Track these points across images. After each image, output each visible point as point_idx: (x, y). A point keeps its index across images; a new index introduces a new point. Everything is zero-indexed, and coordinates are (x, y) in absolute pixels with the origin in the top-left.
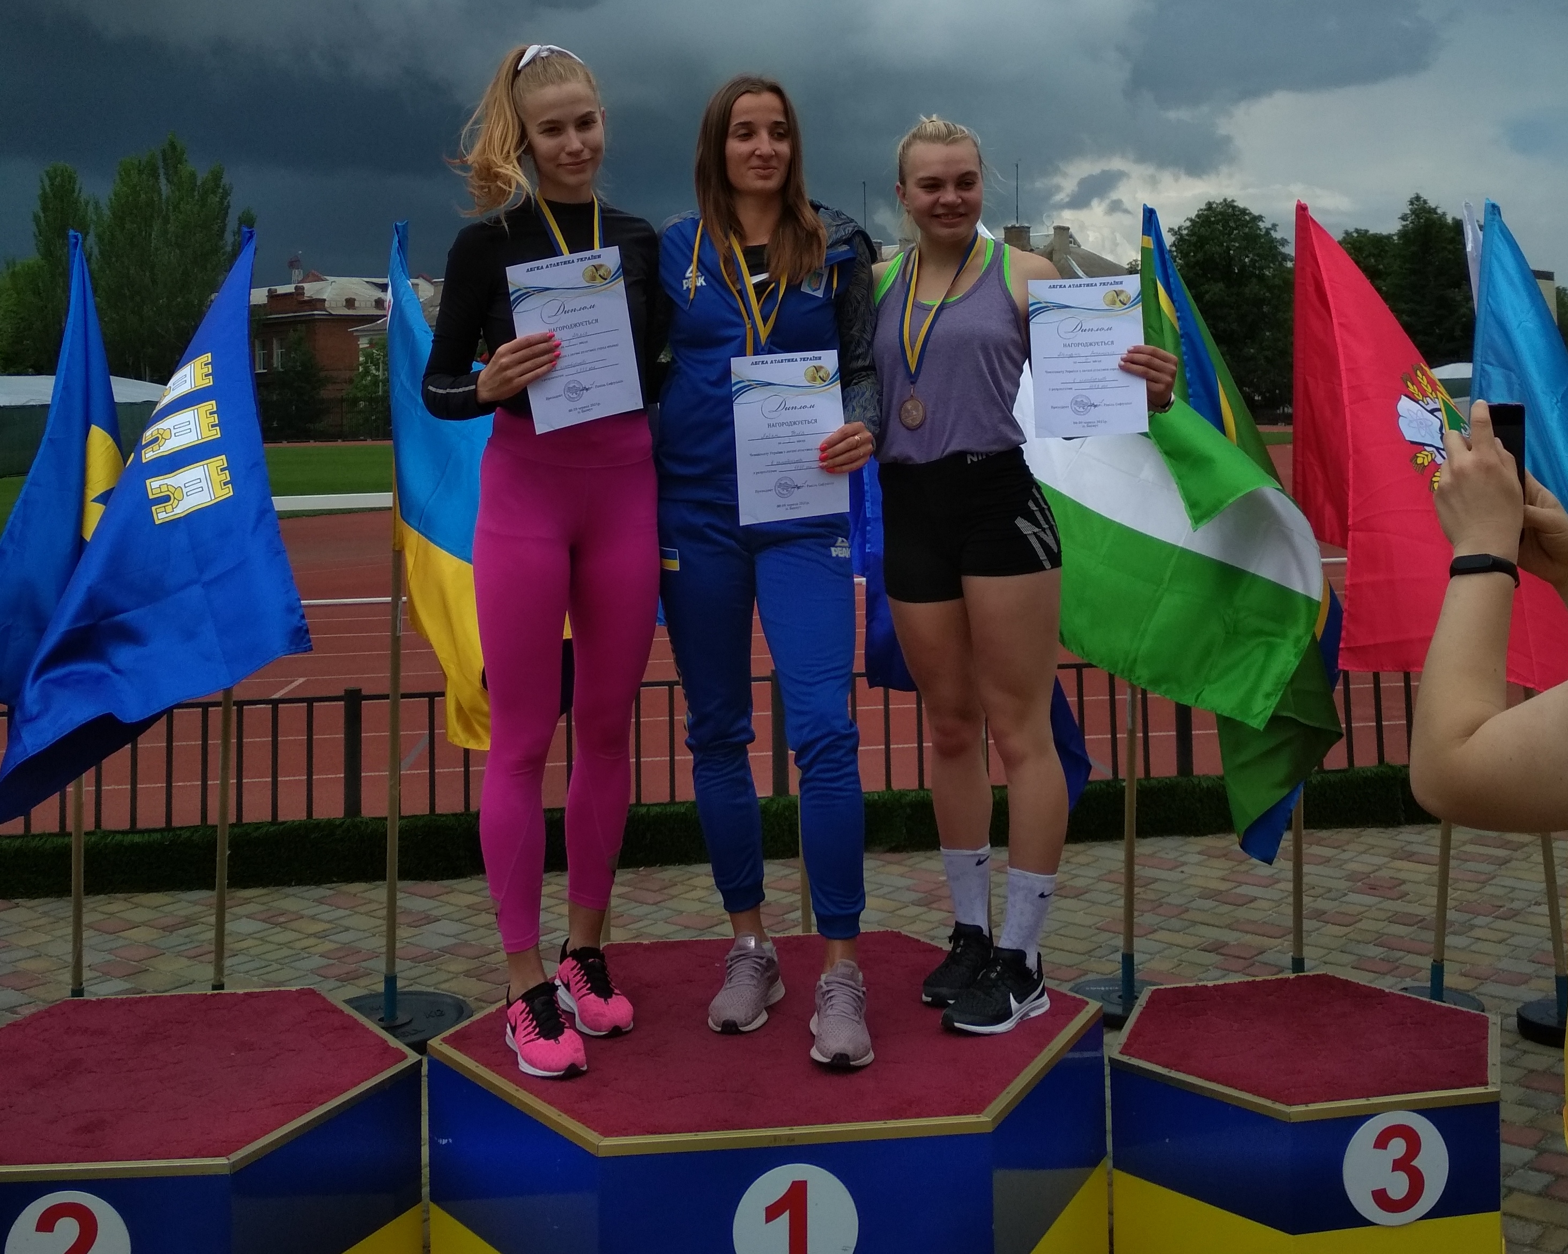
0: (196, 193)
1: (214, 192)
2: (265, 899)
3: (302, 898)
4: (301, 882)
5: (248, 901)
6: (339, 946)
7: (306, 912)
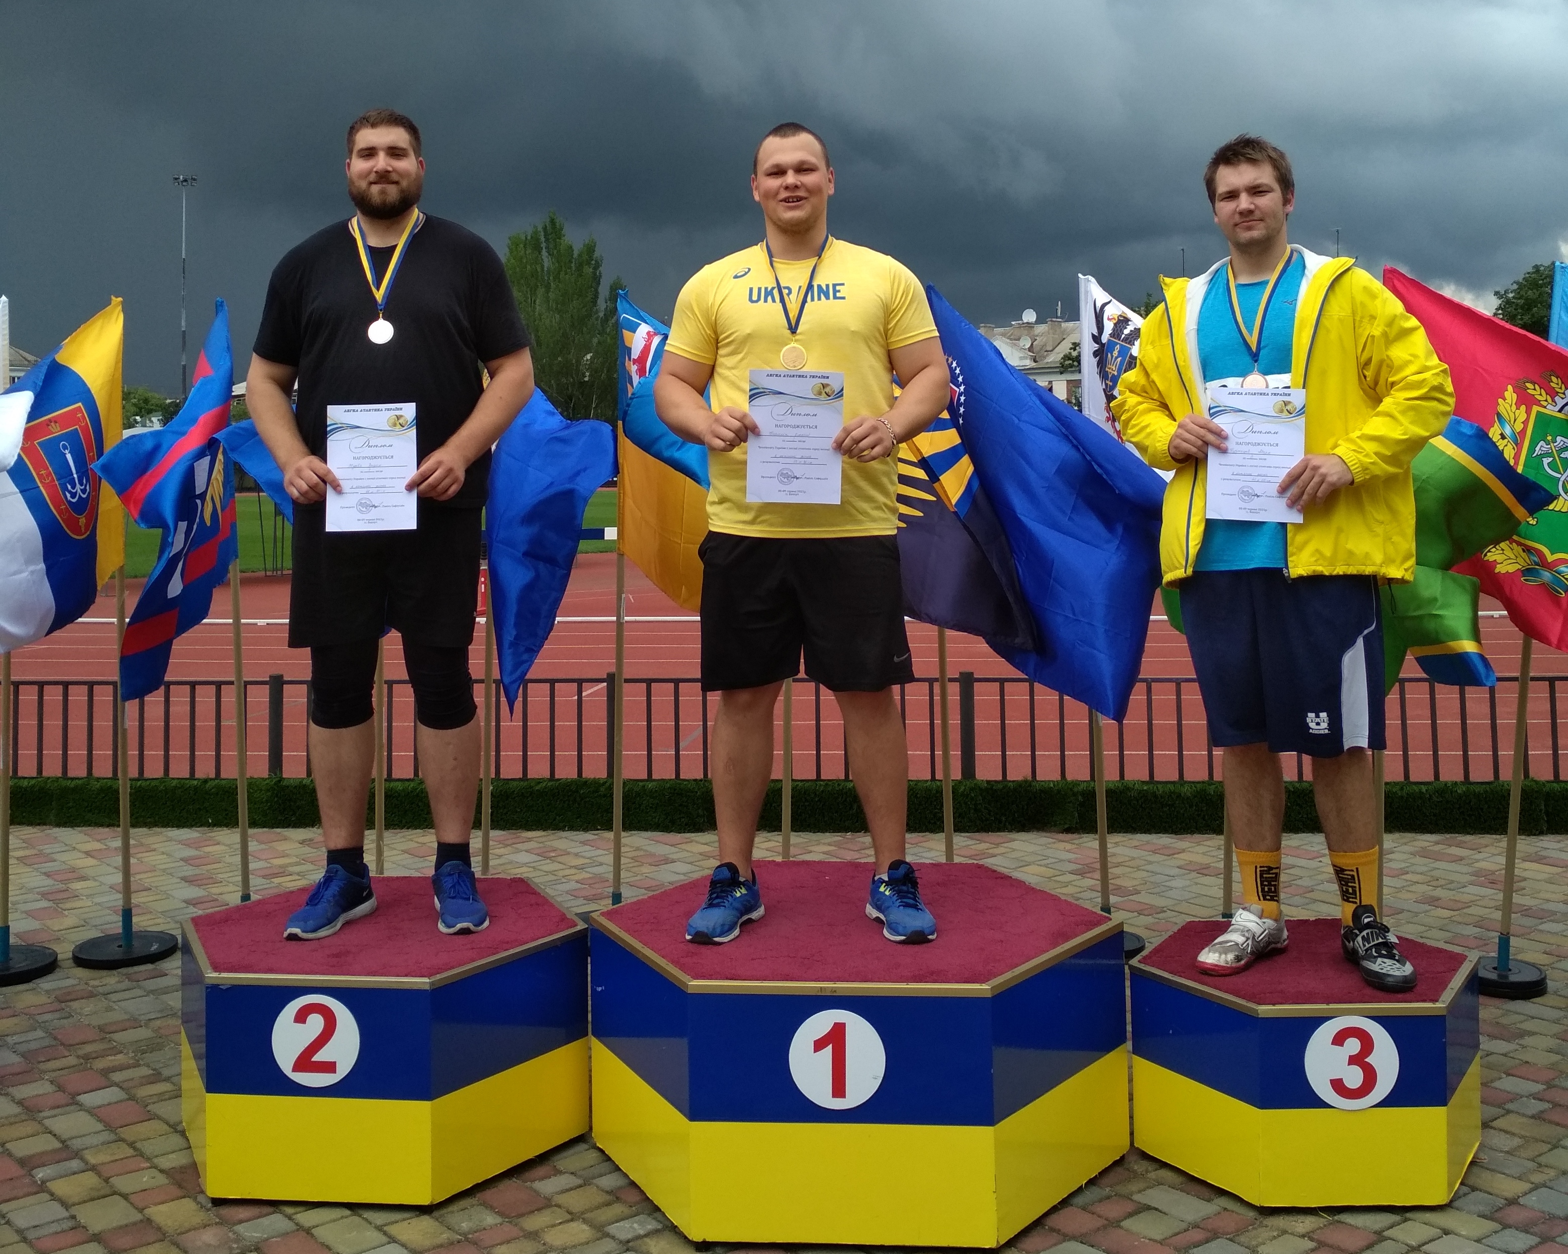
0: (573, 265)
1: (589, 264)
2: (543, 839)
3: (572, 840)
4: (572, 828)
5: (530, 840)
6: (591, 876)
7: (572, 850)
